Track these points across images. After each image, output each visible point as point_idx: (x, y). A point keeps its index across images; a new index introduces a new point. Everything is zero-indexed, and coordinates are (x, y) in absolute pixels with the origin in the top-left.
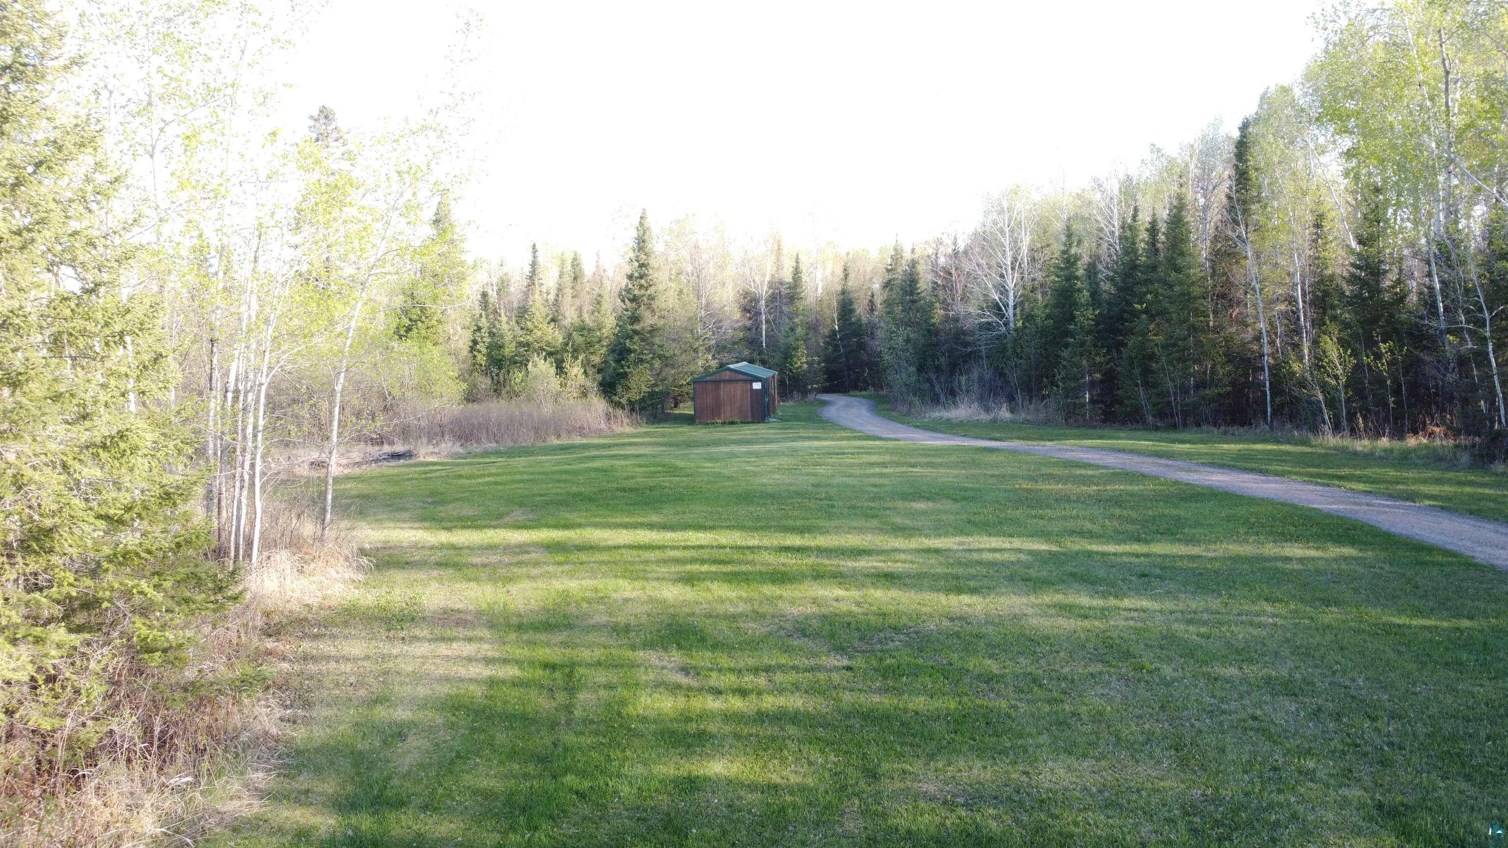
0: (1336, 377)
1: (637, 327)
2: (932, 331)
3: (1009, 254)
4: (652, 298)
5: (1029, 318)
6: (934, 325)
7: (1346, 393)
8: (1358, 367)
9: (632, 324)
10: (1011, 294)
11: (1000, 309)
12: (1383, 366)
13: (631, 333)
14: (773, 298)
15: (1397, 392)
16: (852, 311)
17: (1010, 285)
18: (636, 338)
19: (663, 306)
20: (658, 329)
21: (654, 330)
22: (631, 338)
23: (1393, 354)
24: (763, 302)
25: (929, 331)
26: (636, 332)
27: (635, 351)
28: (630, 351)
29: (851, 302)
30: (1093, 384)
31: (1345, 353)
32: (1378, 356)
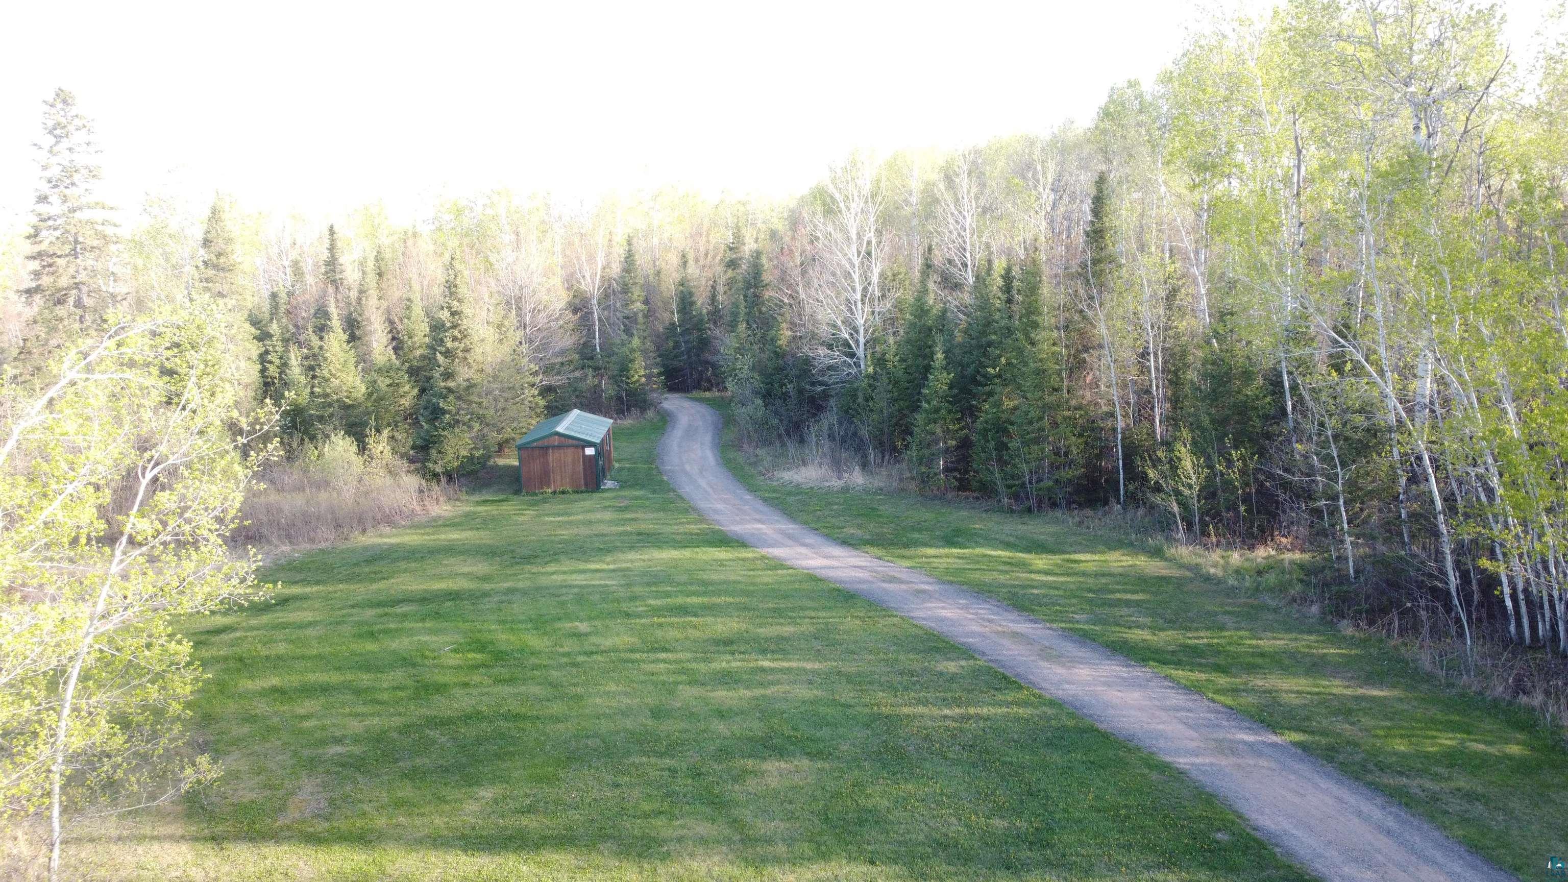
0: (1190, 487)
1: (451, 384)
2: (778, 354)
3: (859, 288)
4: (467, 350)
5: (880, 361)
6: (780, 347)
7: (1199, 501)
8: (1210, 479)
9: (445, 380)
10: (862, 331)
11: (850, 347)
12: (1234, 475)
13: (445, 392)
14: (607, 295)
15: (1246, 499)
16: (692, 304)
17: (860, 322)
18: (451, 397)
19: (480, 358)
20: (475, 385)
21: (471, 386)
22: (445, 397)
23: (1244, 461)
24: (595, 302)
25: (776, 353)
26: (450, 390)
27: (449, 412)
28: (444, 412)
29: (691, 294)
30: (947, 450)
31: (1198, 461)
32: (1230, 463)
